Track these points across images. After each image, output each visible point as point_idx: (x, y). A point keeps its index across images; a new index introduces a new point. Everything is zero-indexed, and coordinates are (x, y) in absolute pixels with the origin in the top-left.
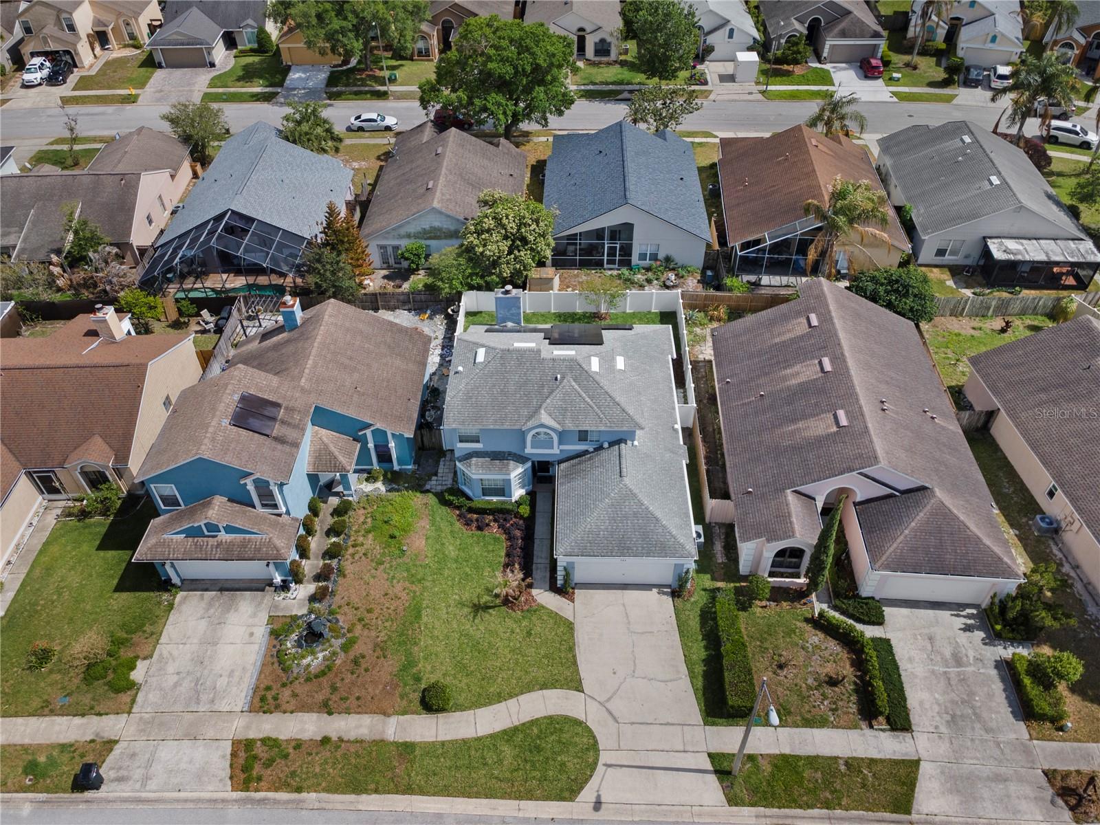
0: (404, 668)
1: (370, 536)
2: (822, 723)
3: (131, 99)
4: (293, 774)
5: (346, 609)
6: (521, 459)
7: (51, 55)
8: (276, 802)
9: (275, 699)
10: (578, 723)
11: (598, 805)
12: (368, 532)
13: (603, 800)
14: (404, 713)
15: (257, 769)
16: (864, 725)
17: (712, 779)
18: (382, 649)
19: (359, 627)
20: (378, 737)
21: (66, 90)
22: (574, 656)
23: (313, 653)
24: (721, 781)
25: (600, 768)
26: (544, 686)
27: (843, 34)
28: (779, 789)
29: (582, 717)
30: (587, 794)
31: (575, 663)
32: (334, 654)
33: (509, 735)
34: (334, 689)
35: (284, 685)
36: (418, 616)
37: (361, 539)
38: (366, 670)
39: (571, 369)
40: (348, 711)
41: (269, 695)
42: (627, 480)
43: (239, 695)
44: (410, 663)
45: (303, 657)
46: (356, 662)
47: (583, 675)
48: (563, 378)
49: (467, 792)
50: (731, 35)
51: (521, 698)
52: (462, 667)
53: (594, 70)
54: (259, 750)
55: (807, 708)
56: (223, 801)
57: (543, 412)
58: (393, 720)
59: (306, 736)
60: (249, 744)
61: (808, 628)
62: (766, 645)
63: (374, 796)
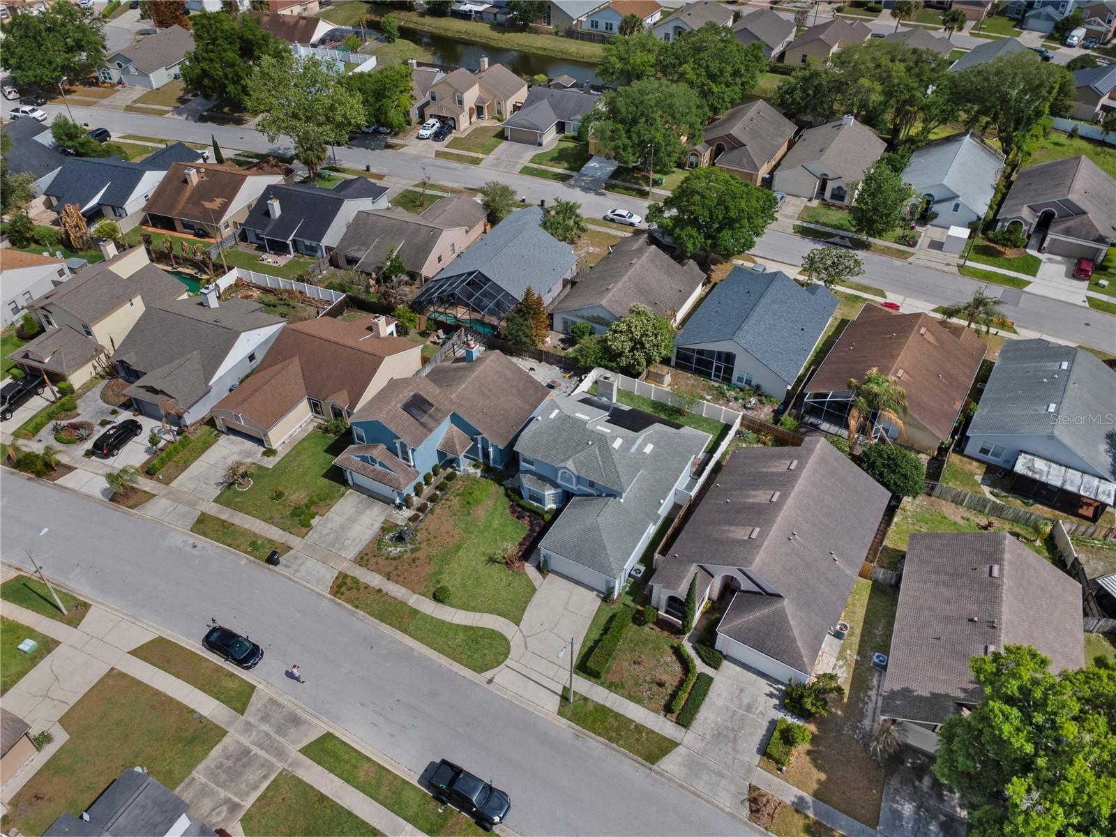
0: (435, 574)
1: (458, 498)
2: (638, 701)
3: (476, 161)
4: (358, 598)
5: (424, 531)
6: (555, 485)
7: (442, 119)
8: (345, 608)
9: (367, 561)
10: (505, 639)
11: (490, 681)
12: (458, 495)
13: (494, 680)
14: (423, 595)
15: (343, 589)
16: (662, 713)
17: (559, 698)
18: (430, 560)
19: (425, 543)
20: (404, 601)
21: (441, 146)
22: (526, 607)
23: (396, 547)
24: (561, 701)
25: (503, 666)
26: (500, 614)
27: (1067, 232)
28: (589, 720)
29: (509, 639)
30: (488, 674)
31: (524, 610)
32: (406, 551)
33: (467, 629)
34: (396, 568)
35: (375, 556)
36: (457, 551)
37: (452, 497)
38: (417, 566)
39: (600, 440)
40: (397, 582)
41: (366, 558)
42: (599, 519)
43: (351, 553)
44: (440, 573)
45: (390, 547)
46: (414, 560)
47: (524, 618)
48: (592, 445)
49: (430, 645)
50: (956, 208)
51: (484, 614)
52: (464, 585)
53: (823, 210)
54: (349, 581)
55: (635, 690)
56: (323, 596)
57: (571, 460)
58: (416, 596)
59: (372, 585)
60: (346, 576)
61: (670, 651)
62: (637, 648)
63: (388, 626)
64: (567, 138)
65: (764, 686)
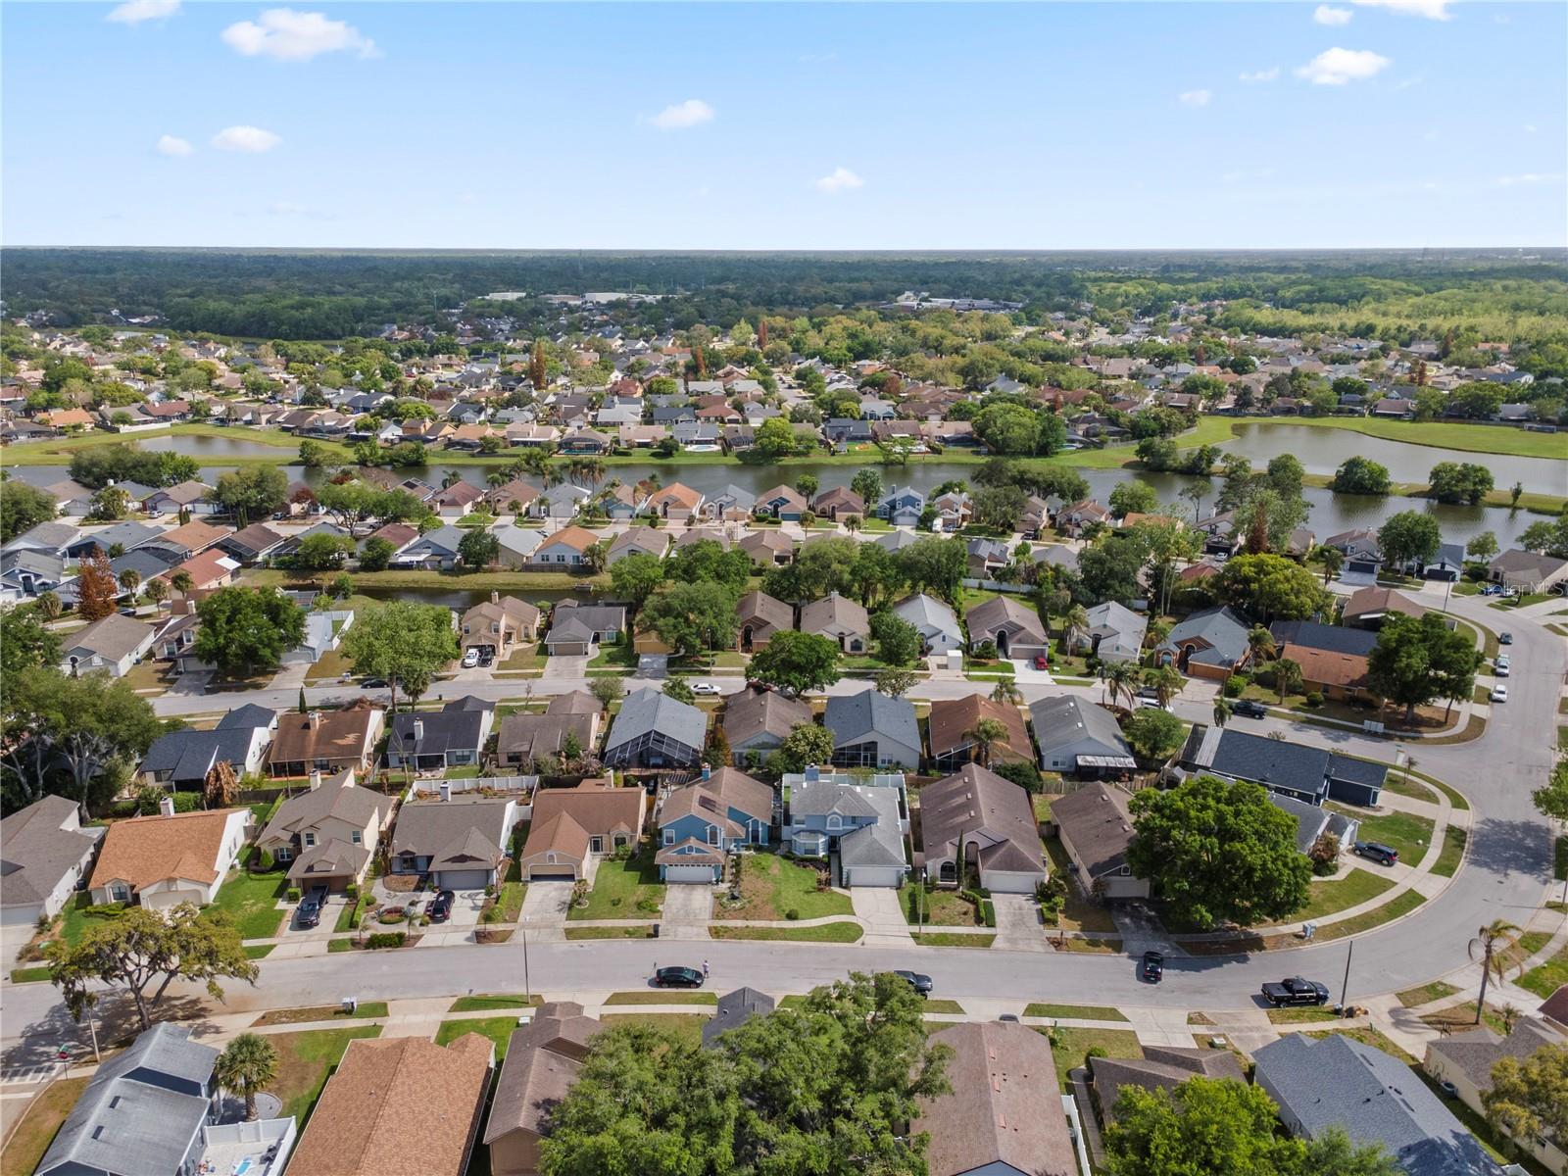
0: (777, 908)
1: (752, 868)
2: (959, 925)
3: (539, 676)
4: (736, 935)
5: (746, 891)
6: (825, 834)
7: (481, 648)
8: (732, 942)
9: (722, 916)
13: (865, 943)
14: (780, 920)
15: (720, 934)
16: (976, 925)
17: (911, 938)
18: (765, 902)
19: (753, 896)
21: (492, 669)
23: (734, 903)
24: (914, 939)
25: (864, 936)
26: (838, 914)
27: (1020, 641)
28: (938, 942)
29: (856, 923)
30: (859, 941)
31: (852, 908)
32: (744, 904)
33: (825, 926)
34: (747, 913)
35: (725, 912)
36: (780, 894)
37: (749, 869)
38: (760, 908)
40: (754, 920)
41: (719, 914)
42: (874, 836)
43: (706, 915)
44: (779, 906)
45: (731, 904)
46: (755, 906)
47: (855, 911)
49: (809, 940)
50: (944, 638)
51: (828, 917)
52: (802, 908)
53: (850, 659)
54: (720, 929)
55: (953, 921)
56: (709, 941)
57: (835, 808)
58: (776, 922)
59: (738, 926)
60: (715, 927)
61: (957, 898)
62: (937, 903)
63: (771, 941)
64: (605, 646)
65: (1021, 898)
